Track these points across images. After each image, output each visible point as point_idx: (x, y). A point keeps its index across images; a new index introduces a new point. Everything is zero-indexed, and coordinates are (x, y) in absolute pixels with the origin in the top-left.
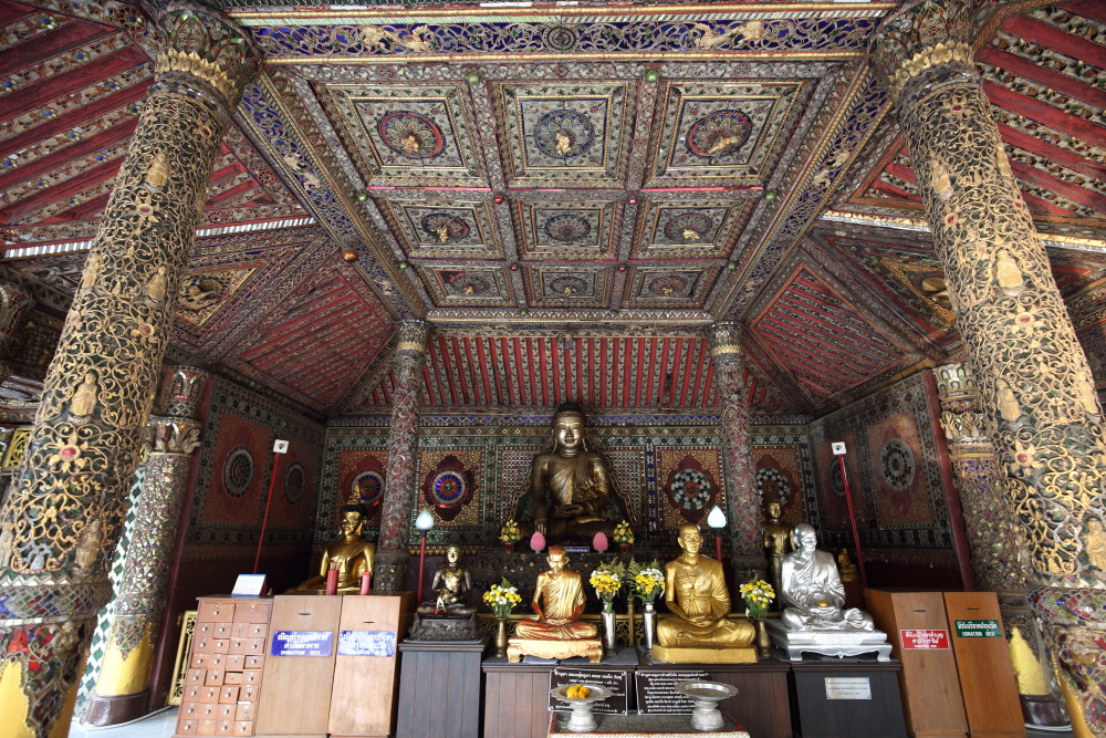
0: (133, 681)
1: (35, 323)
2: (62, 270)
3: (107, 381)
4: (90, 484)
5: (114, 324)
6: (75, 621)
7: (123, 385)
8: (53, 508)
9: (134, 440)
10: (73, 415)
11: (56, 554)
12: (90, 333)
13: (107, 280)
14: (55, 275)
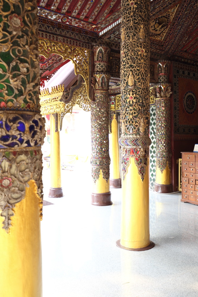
0: (166, 181)
1: (112, 57)
2: (114, 34)
3: (135, 73)
4: (138, 107)
5: (133, 52)
6: (143, 148)
7: (140, 73)
8: (131, 115)
9: (147, 91)
10: (129, 86)
11: (135, 129)
12: (127, 57)
13: (128, 36)
14: (113, 37)
